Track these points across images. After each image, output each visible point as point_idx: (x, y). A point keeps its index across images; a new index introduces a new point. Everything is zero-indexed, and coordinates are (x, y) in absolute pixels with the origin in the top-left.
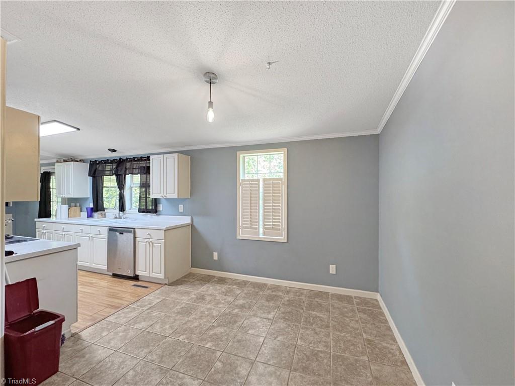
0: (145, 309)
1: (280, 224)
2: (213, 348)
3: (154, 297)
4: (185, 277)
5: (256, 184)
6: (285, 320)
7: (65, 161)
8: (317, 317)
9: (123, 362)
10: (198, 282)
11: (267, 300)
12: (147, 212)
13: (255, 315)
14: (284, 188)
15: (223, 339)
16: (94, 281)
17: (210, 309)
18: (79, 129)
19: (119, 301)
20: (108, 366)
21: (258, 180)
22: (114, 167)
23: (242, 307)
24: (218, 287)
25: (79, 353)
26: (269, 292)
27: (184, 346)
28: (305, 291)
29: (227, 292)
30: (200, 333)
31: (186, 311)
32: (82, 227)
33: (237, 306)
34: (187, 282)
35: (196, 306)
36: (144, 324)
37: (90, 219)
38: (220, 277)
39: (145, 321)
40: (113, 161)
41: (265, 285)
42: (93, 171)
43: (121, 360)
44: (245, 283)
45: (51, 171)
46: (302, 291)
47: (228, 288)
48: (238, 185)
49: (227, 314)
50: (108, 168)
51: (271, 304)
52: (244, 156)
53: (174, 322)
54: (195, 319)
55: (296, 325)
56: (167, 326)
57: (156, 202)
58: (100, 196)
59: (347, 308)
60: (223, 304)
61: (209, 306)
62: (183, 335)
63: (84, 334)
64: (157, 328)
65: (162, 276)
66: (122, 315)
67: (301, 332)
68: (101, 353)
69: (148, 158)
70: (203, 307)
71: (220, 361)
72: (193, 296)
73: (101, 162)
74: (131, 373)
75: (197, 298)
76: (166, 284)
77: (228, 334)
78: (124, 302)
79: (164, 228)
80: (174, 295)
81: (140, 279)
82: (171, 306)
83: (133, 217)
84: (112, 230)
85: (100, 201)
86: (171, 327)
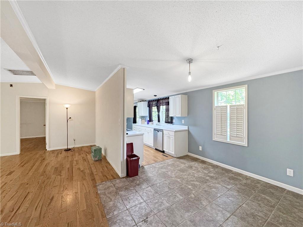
0: (166, 165)
1: (242, 134)
2: (192, 189)
3: (170, 161)
4: (184, 156)
5: (225, 109)
6: (238, 191)
7: (140, 101)
8: (265, 199)
9: (156, 180)
10: (190, 160)
11: (229, 179)
12: (168, 123)
13: (218, 183)
14: (245, 111)
15: (198, 187)
16: (149, 150)
17: (194, 173)
18: (144, 90)
19: (157, 159)
20: (152, 179)
21: (226, 106)
22: (156, 102)
23: (212, 177)
24: (200, 165)
25: (144, 172)
26: (233, 175)
27: (179, 183)
28: (262, 182)
29: (205, 168)
30: (187, 181)
31: (182, 171)
32: (145, 128)
33: (209, 176)
34: (185, 158)
35: (187, 170)
36: (164, 170)
37: (148, 125)
38: (202, 160)
39: (165, 169)
40: (155, 100)
41: (231, 171)
42: (149, 104)
43: (156, 179)
44: (217, 167)
45: (136, 105)
46: (260, 181)
47: (206, 166)
48: (213, 109)
49: (202, 178)
50: (154, 103)
51: (231, 182)
52: (218, 93)
53: (176, 173)
54: (186, 175)
55: (245, 197)
56: (173, 174)
57: (172, 118)
58: (151, 115)
59: (300, 203)
60: (202, 173)
61: (193, 172)
62: (179, 179)
63: (145, 167)
64: (169, 173)
65: (173, 153)
66: (157, 164)
67: (247, 201)
68: (150, 175)
69: (169, 98)
70: (190, 171)
71: (194, 195)
72: (187, 165)
73: (151, 101)
74: (158, 184)
75: (188, 166)
76: (175, 157)
77: (200, 186)
78: (158, 160)
79: (174, 131)
80: (178, 163)
81: (165, 153)
82: (176, 167)
83: (163, 125)
84: (155, 130)
85: (151, 118)
86: (175, 175)
